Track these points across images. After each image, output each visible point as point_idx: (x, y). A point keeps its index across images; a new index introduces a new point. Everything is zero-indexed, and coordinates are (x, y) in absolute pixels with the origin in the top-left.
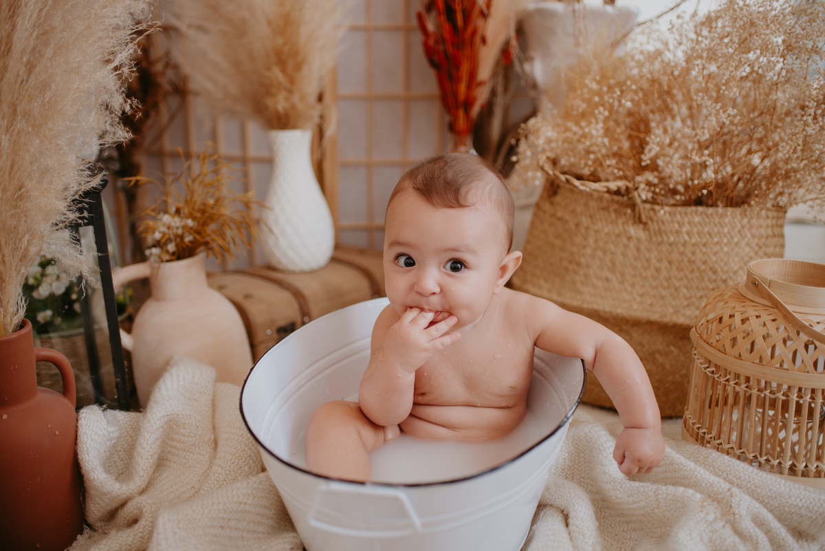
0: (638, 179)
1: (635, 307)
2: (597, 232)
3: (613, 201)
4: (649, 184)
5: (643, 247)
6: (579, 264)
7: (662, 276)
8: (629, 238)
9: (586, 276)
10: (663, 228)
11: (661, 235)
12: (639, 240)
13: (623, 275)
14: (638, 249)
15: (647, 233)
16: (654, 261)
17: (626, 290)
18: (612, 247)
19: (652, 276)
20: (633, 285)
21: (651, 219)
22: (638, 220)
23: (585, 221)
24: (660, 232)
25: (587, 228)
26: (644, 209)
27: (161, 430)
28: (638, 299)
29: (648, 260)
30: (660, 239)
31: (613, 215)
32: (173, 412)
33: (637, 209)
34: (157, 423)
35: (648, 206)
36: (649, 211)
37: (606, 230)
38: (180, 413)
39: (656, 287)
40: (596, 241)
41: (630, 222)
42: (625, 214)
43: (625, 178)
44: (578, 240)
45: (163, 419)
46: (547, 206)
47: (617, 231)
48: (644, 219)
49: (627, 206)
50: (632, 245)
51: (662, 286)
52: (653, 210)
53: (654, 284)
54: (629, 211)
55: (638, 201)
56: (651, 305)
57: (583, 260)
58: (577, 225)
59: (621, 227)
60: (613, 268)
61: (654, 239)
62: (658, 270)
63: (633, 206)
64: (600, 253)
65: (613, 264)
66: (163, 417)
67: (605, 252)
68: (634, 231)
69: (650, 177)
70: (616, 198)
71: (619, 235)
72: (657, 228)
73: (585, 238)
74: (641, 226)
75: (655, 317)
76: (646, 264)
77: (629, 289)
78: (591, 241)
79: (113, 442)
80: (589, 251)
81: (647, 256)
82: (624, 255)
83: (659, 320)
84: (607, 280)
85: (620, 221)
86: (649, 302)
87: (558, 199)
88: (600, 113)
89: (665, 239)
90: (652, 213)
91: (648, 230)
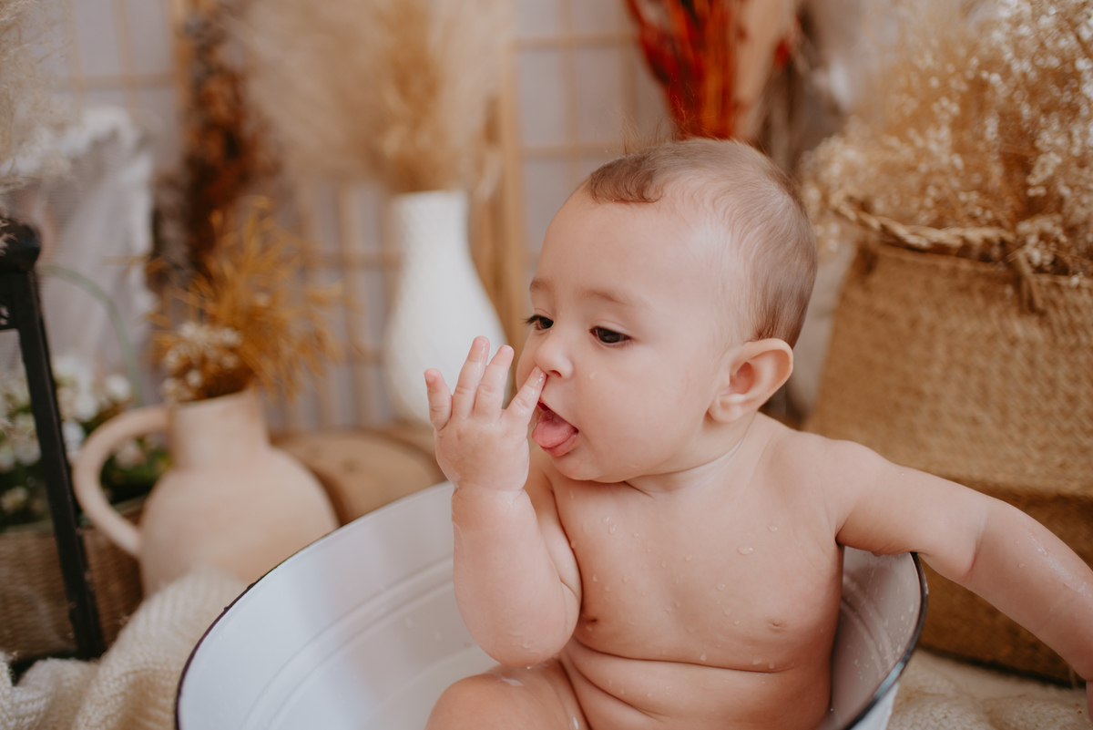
0: (1024, 227)
1: (1031, 469)
2: (951, 334)
3: (978, 275)
4: (1044, 237)
5: (1040, 358)
6: (919, 395)
7: (1080, 411)
8: (1013, 342)
9: (935, 416)
10: (1078, 319)
11: (1075, 333)
12: (1032, 345)
13: (1004, 411)
14: (1031, 362)
15: (1047, 330)
16: (1064, 384)
17: (1011, 438)
18: (980, 360)
19: (1062, 411)
20: (1024, 429)
21: (1054, 304)
22: (1028, 307)
23: (927, 315)
24: (1073, 328)
25: (932, 329)
26: (1039, 285)
27: (120, 699)
28: (1037, 455)
29: (1052, 382)
30: (1073, 341)
31: (979, 301)
32: (145, 666)
33: (1025, 286)
34: (112, 685)
35: (1045, 279)
36: (1048, 287)
37: (968, 328)
38: (158, 667)
39: (1071, 432)
40: (950, 351)
41: (1013, 311)
42: (1003, 297)
43: (996, 223)
44: (916, 350)
45: (124, 680)
46: (857, 295)
47: (988, 330)
48: (1039, 303)
49: (1005, 281)
50: (1018, 354)
51: (1083, 429)
52: (1057, 286)
53: (1066, 425)
54: (1009, 291)
55: (1027, 270)
56: (1062, 466)
57: (927, 388)
58: (914, 323)
59: (995, 323)
60: (984, 399)
61: (1061, 340)
62: (1072, 399)
63: (1017, 280)
64: (957, 373)
65: (984, 389)
66: (126, 675)
67: (967, 369)
68: (1022, 328)
69: (1046, 223)
70: (983, 268)
71: (992, 338)
72: (1065, 319)
73: (929, 346)
74: (1035, 319)
75: (1072, 487)
76: (1048, 390)
77: (1018, 437)
78: (940, 350)
79: (27, 720)
80: (937, 369)
81: (1050, 372)
82: (1005, 374)
83: (1080, 493)
84: (974, 421)
85: (994, 311)
86: (1059, 459)
87: (876, 279)
88: (943, 109)
89: (1084, 339)
90: (1054, 293)
91: (1050, 325)
